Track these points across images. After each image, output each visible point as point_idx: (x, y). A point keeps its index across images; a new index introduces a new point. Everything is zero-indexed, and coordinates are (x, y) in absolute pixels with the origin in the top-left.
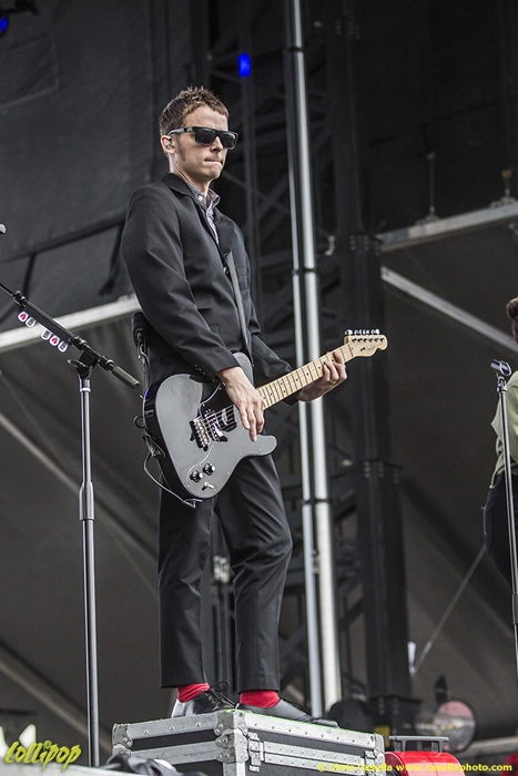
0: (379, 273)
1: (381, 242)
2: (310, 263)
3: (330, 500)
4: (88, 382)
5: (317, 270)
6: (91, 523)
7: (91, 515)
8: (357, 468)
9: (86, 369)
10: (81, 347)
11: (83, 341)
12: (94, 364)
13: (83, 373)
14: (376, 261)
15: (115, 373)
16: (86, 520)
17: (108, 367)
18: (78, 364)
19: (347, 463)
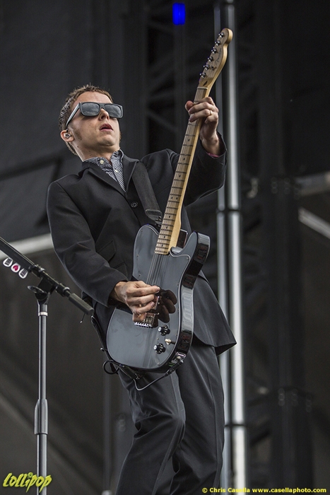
0: (297, 215)
1: (300, 186)
2: (234, 202)
3: (247, 425)
4: (46, 307)
5: (241, 211)
6: (45, 437)
7: (45, 430)
8: (272, 396)
9: (44, 295)
10: (40, 274)
11: (42, 269)
12: (52, 291)
13: (42, 298)
14: (295, 204)
15: (71, 300)
16: (40, 434)
17: (64, 293)
18: (37, 290)
19: (263, 391)
